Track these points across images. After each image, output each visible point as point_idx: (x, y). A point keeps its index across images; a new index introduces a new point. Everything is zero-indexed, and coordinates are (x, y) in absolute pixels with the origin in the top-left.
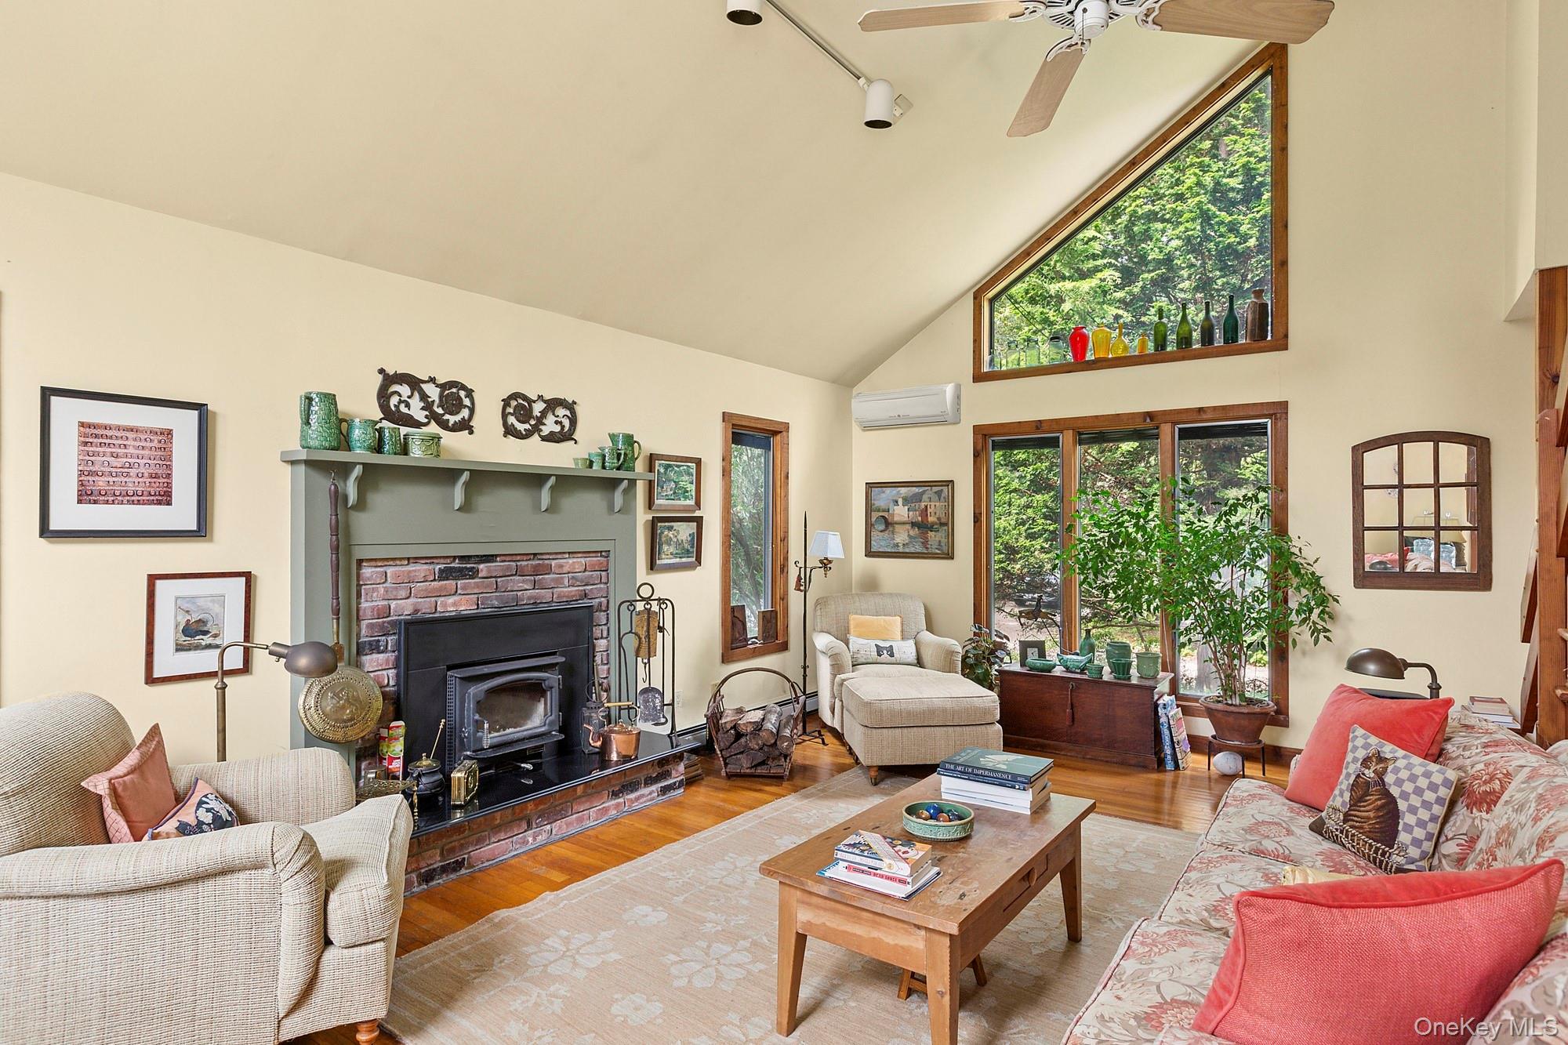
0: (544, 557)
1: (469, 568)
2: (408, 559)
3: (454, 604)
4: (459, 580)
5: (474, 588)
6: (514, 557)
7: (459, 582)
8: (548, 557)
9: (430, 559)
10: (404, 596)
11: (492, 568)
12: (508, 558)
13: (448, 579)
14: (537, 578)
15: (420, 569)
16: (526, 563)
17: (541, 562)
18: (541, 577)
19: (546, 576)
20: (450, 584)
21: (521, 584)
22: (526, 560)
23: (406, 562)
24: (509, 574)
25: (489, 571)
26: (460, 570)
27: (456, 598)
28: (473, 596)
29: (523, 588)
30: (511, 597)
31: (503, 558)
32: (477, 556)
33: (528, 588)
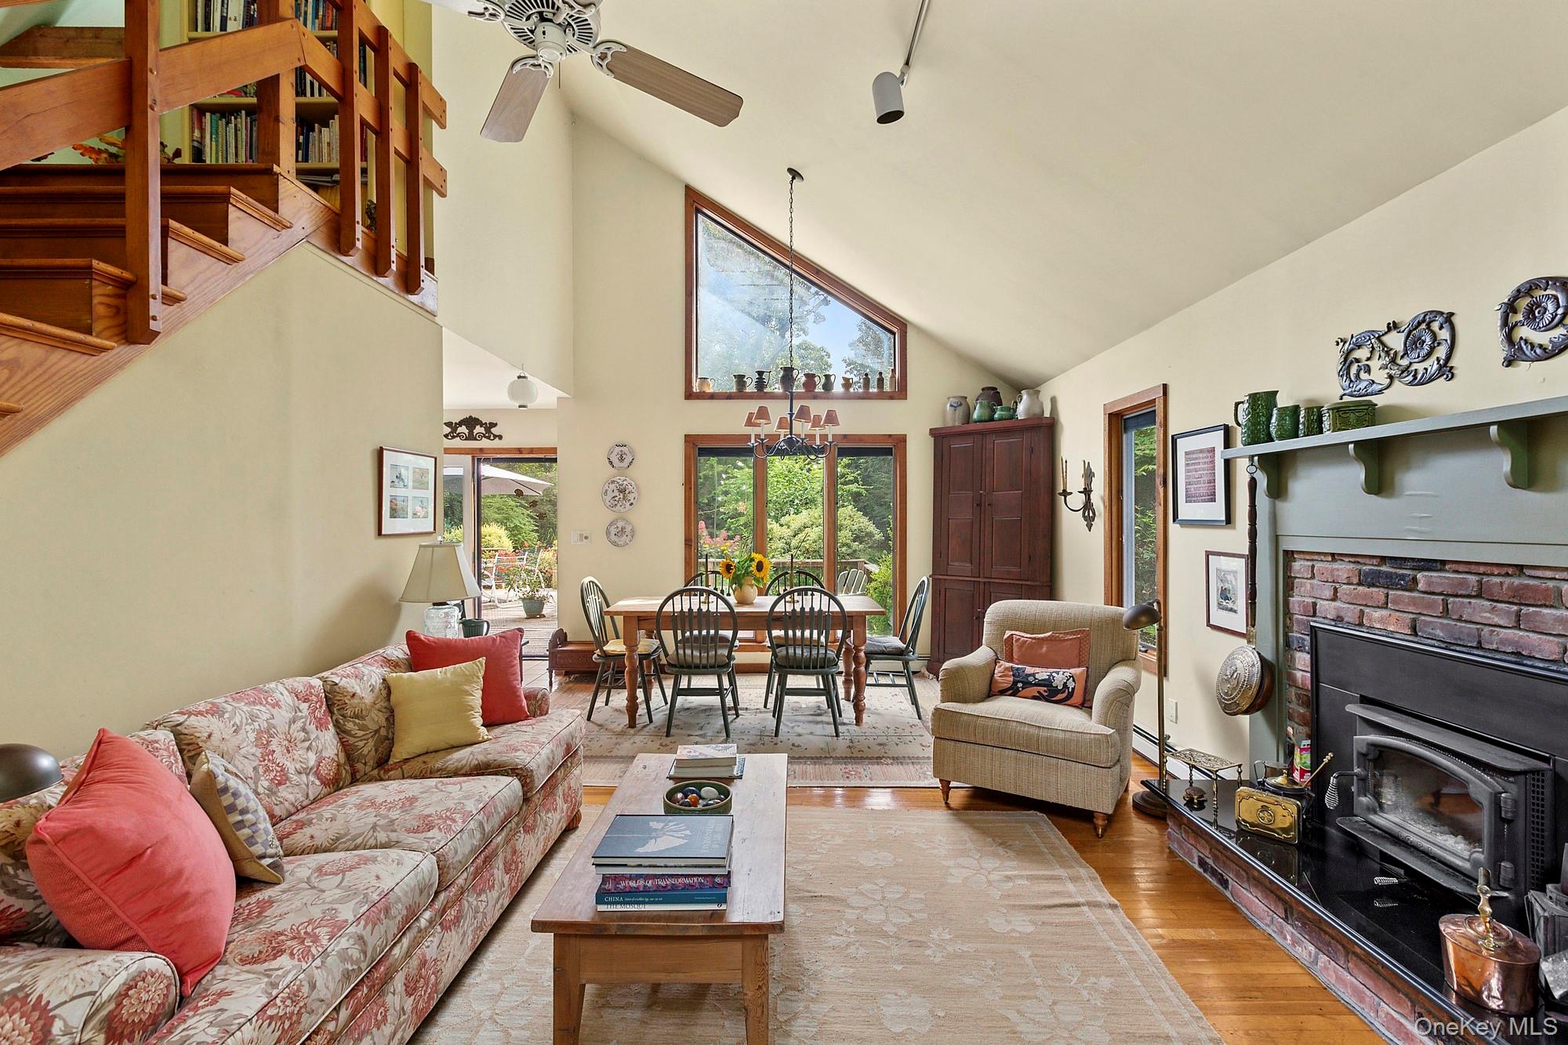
0: (1539, 573)
1: (1400, 575)
2: (1333, 555)
3: (1381, 620)
4: (1393, 589)
5: (1409, 605)
6: (1473, 567)
7: (1391, 592)
8: (1549, 574)
9: (1355, 558)
10: (1328, 597)
11: (1434, 580)
12: (1461, 568)
13: (1373, 585)
14: (1525, 610)
15: (1344, 569)
16: (1498, 580)
17: (1531, 582)
18: (1532, 609)
19: (1545, 611)
20: (1378, 593)
21: (1488, 615)
22: (1499, 575)
23: (1330, 559)
24: (1464, 592)
25: (1429, 584)
26: (1388, 575)
27: (1385, 612)
28: (1405, 615)
29: (1490, 622)
30: (1466, 631)
31: (1455, 567)
32: (1413, 559)
33: (1501, 623)
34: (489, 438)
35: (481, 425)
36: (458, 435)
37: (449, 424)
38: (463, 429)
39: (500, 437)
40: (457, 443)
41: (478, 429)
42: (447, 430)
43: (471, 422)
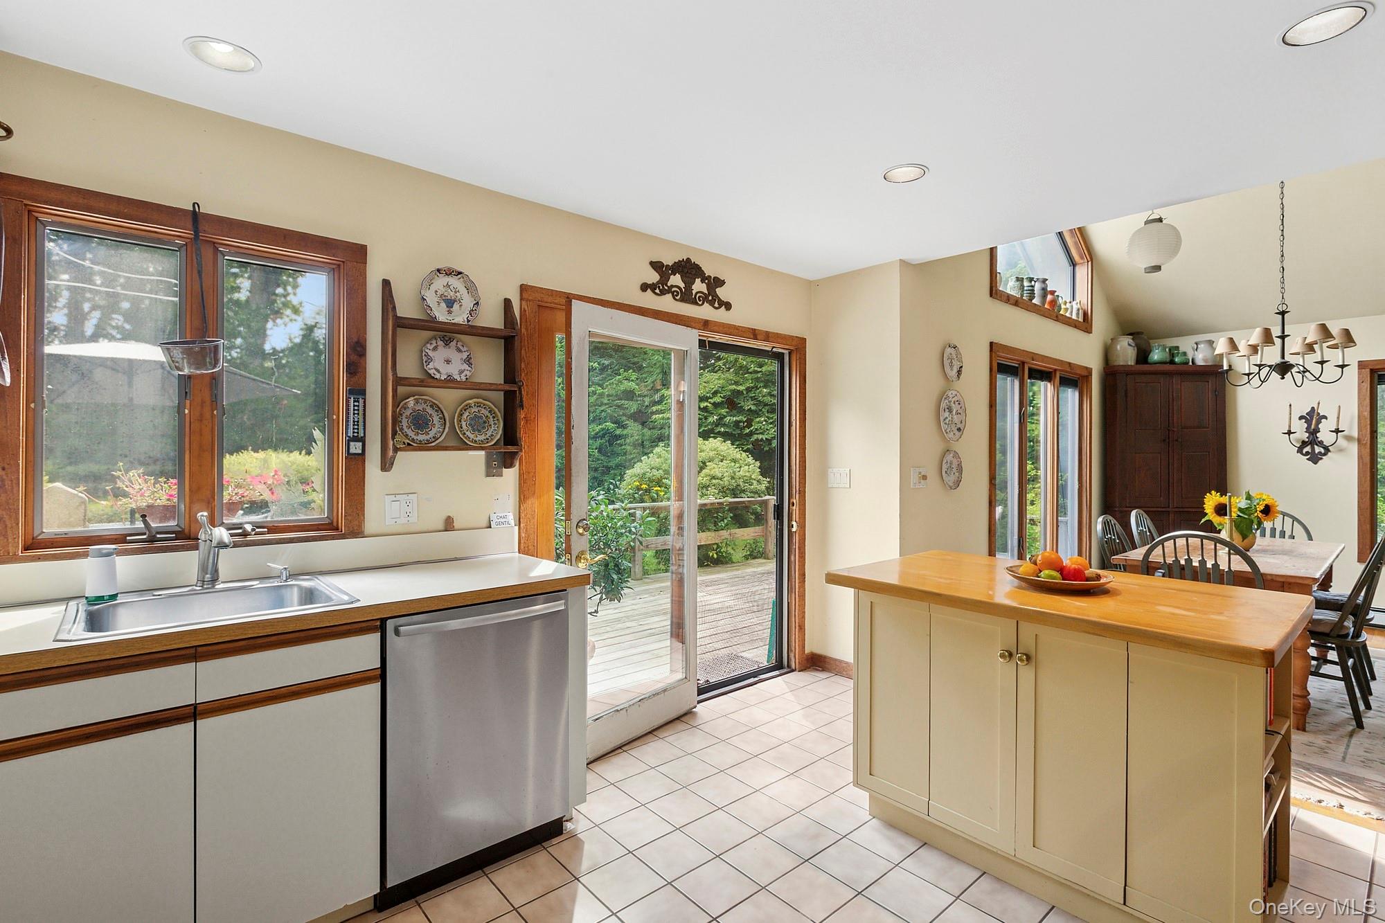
34: (712, 303)
35: (704, 278)
36: (669, 291)
37: (657, 266)
38: (676, 280)
39: (728, 306)
40: (667, 303)
41: (699, 286)
42: (654, 277)
43: (689, 269)
